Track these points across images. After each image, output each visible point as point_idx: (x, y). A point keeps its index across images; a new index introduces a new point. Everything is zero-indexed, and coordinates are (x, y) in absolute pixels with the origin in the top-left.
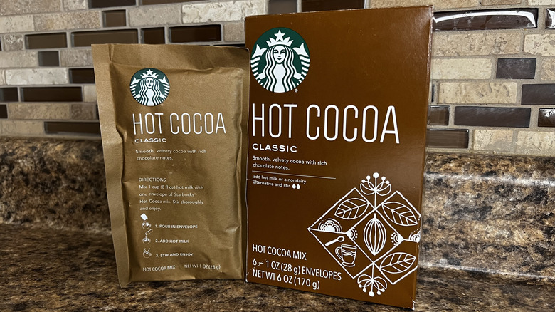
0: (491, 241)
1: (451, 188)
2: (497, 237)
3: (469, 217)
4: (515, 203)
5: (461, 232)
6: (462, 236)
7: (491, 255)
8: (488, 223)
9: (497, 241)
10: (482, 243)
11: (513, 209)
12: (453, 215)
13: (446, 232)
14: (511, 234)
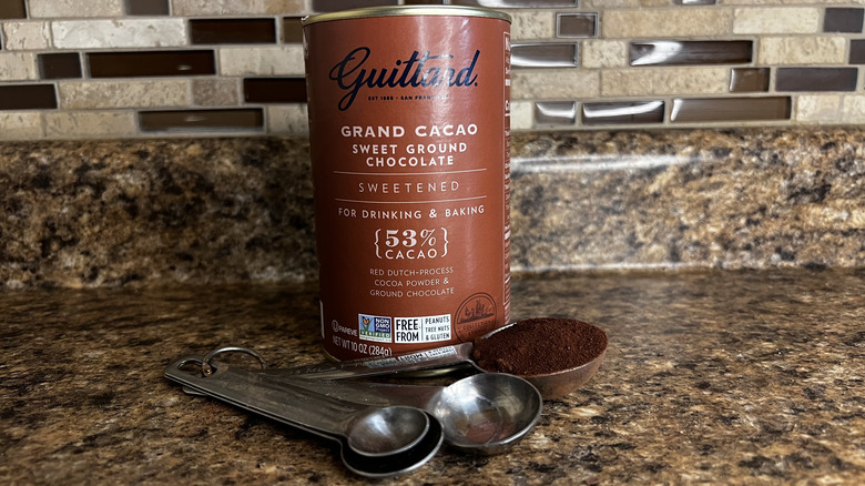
0: (828, 226)
1: (787, 165)
2: (836, 220)
3: (806, 199)
4: (855, 178)
5: (797, 219)
6: (798, 224)
7: (828, 242)
8: (826, 205)
9: (835, 226)
10: (818, 230)
11: (853, 185)
12: (789, 199)
13: (780, 221)
14: (850, 215)
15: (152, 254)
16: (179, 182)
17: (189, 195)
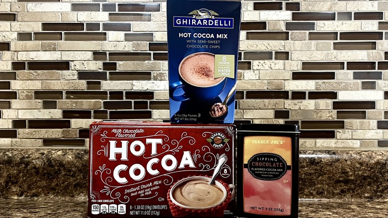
15: (42, 188)
16: (54, 163)
17: (56, 168)
